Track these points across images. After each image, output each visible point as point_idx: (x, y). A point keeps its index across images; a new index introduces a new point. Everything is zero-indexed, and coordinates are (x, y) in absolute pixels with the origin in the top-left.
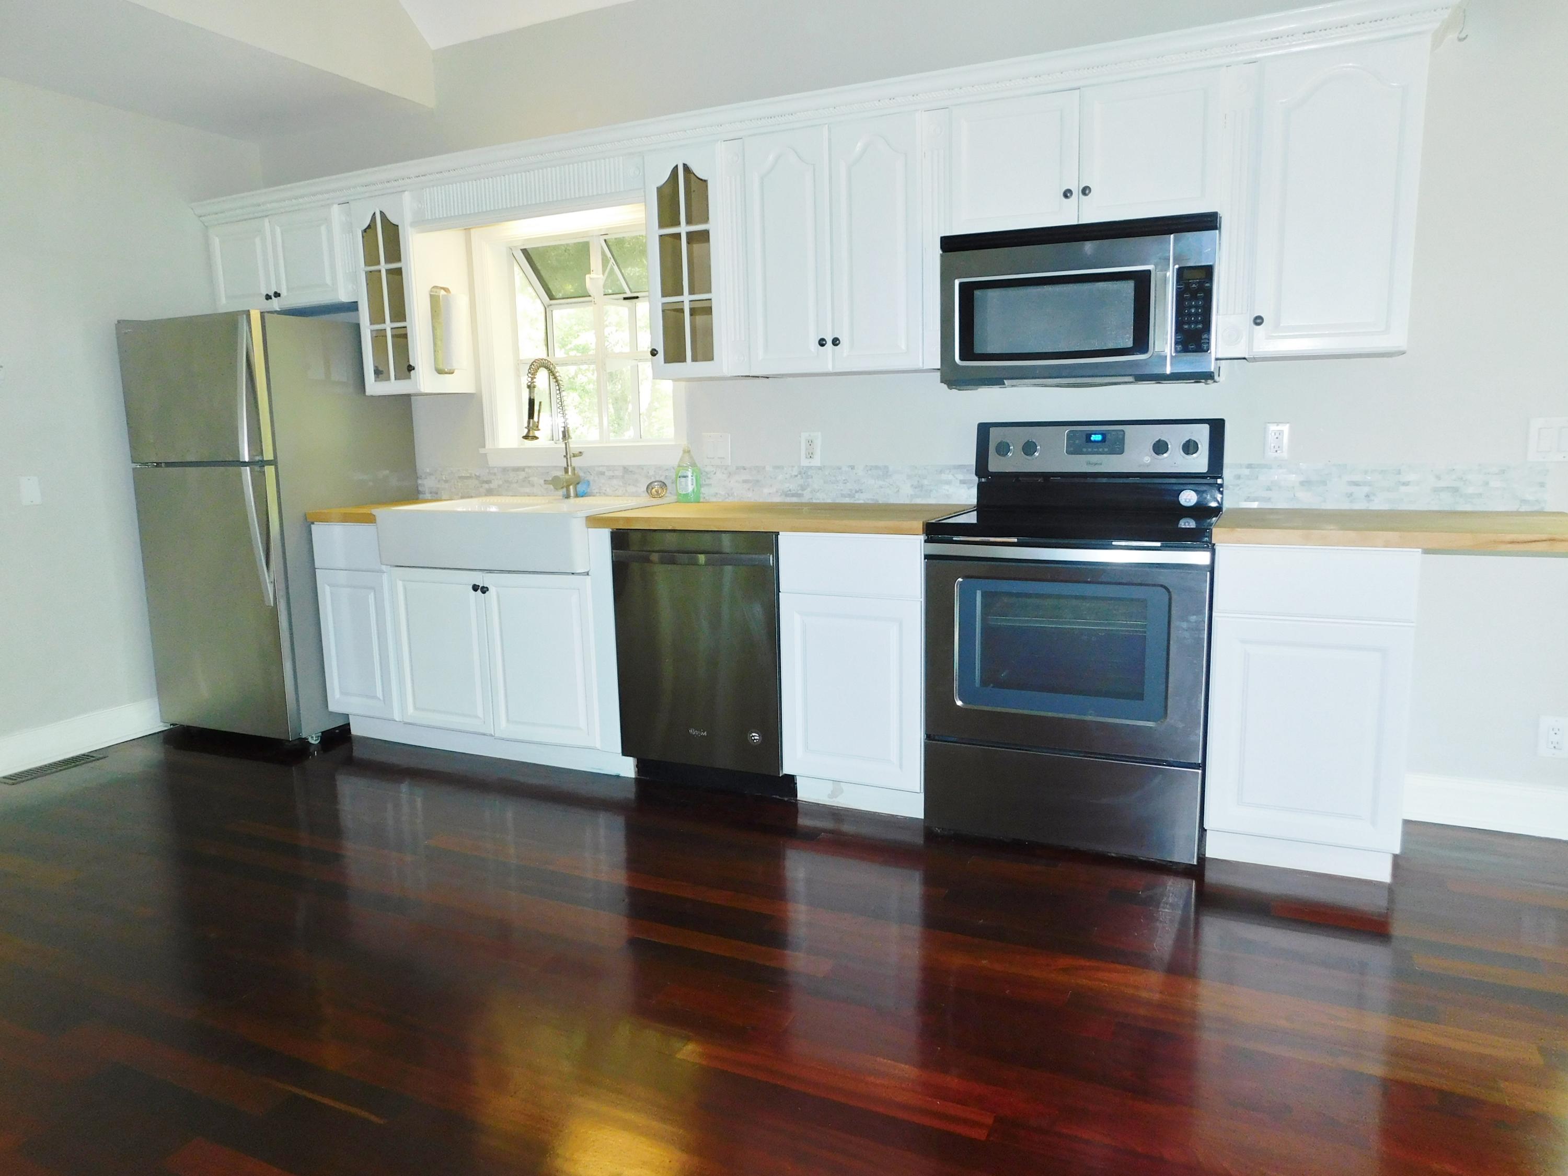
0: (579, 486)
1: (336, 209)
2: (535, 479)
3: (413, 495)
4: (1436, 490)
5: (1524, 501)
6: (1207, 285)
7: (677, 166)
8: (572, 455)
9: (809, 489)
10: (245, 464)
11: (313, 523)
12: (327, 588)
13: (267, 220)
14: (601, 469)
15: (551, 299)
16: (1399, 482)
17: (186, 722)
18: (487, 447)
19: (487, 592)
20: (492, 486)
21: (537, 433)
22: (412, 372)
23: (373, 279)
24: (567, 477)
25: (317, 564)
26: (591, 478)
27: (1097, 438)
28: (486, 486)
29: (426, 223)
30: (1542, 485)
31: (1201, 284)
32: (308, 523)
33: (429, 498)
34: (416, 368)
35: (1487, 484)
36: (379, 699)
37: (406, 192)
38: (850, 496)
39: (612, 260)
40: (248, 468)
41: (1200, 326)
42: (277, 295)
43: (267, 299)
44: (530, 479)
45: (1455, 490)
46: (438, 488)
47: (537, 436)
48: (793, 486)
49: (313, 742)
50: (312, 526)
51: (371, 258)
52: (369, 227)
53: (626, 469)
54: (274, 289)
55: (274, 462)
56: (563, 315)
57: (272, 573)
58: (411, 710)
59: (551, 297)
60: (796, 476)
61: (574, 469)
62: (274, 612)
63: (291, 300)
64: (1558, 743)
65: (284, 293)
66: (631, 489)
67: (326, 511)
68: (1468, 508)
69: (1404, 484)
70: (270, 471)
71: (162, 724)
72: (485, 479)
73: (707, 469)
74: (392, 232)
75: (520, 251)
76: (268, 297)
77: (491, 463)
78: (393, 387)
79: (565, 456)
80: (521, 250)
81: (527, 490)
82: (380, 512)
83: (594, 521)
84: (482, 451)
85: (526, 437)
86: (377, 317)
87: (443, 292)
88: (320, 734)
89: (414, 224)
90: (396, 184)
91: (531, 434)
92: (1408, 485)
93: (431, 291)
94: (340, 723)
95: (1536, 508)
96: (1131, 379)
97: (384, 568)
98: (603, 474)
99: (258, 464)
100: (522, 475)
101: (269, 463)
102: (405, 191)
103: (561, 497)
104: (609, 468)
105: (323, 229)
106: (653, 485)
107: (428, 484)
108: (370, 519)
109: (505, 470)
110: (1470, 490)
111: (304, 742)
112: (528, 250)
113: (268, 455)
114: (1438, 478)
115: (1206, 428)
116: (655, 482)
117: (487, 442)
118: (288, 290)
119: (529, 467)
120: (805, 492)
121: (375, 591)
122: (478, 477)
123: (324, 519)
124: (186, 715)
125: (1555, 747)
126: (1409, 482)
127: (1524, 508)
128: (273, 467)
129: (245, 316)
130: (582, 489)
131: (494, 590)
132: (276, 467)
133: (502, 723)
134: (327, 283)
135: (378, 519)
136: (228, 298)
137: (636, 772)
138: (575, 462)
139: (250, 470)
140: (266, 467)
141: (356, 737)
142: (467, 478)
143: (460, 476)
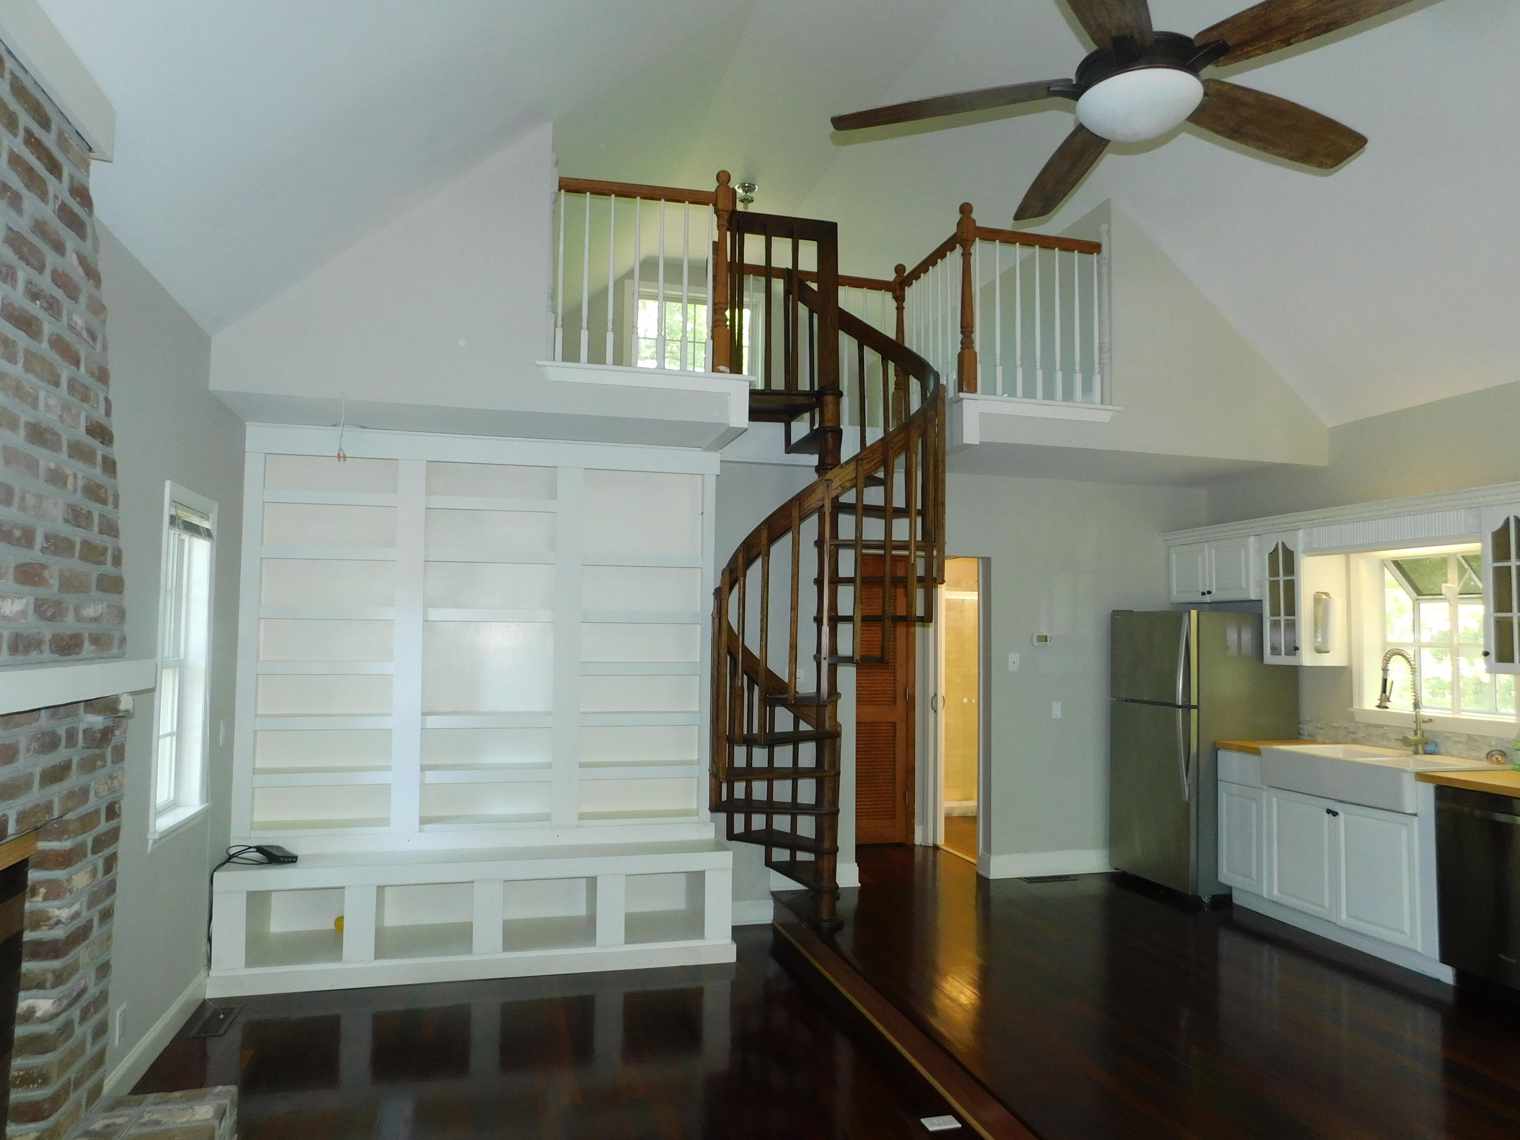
0: (1428, 746)
1: (1255, 538)
2: (1392, 736)
3: (1296, 737)
7: (1508, 519)
8: (1421, 721)
10: (1179, 707)
11: (1219, 749)
12: (1224, 794)
13: (1206, 545)
14: (1447, 734)
15: (1419, 595)
17: (1126, 870)
18: (1354, 707)
19: (1337, 816)
20: (1357, 736)
21: (1388, 704)
22: (1297, 651)
23: (1274, 585)
24: (1416, 738)
25: (1219, 777)
26: (1439, 740)
28: (1352, 736)
29: (1313, 551)
32: (1215, 749)
33: (1308, 739)
34: (1300, 648)
36: (1254, 880)
37: (1299, 531)
39: (1470, 570)
40: (1180, 710)
42: (1209, 593)
43: (1202, 595)
44: (1388, 735)
46: (1315, 733)
47: (1388, 706)
49: (1205, 901)
50: (1218, 751)
51: (1274, 572)
52: (1274, 550)
53: (1470, 737)
54: (1208, 589)
55: (1197, 706)
56: (1428, 608)
57: (1189, 780)
58: (1276, 892)
59: (1419, 592)
61: (1423, 732)
62: (1188, 805)
63: (1217, 596)
65: (1214, 591)
66: (1474, 754)
67: (1229, 742)
70: (1194, 712)
71: (1109, 867)
72: (1351, 731)
74: (1289, 556)
76: (1203, 594)
77: (1357, 719)
78: (1283, 660)
79: (1415, 722)
80: (1393, 564)
81: (1385, 743)
82: (1264, 747)
83: (1422, 777)
84: (1350, 709)
85: (1379, 707)
86: (1275, 612)
87: (1324, 597)
88: (1210, 896)
89: (1304, 552)
90: (1294, 524)
91: (1383, 705)
93: (1316, 595)
94: (1225, 892)
97: (1264, 787)
98: (1449, 738)
99: (1187, 707)
100: (1381, 731)
101: (1194, 707)
102: (1300, 529)
103: (1411, 752)
104: (1455, 734)
105: (1243, 551)
106: (1493, 753)
107: (1307, 728)
108: (1257, 752)
109: (1368, 726)
111: (1199, 900)
112: (1397, 561)
113: (1194, 702)
116: (1494, 751)
117: (1354, 705)
118: (1217, 589)
119: (1388, 726)
121: (1256, 800)
122: (1345, 728)
123: (1228, 748)
124: (1125, 865)
128: (1196, 710)
129: (1187, 614)
130: (1430, 748)
131: (1342, 816)
132: (1198, 709)
133: (1344, 916)
134: (1244, 586)
135: (1262, 753)
136: (1177, 592)
137: (1454, 980)
138: (1424, 726)
139: (1182, 711)
140: (1192, 710)
141: (1235, 904)
142: (1337, 728)
143: (1333, 727)
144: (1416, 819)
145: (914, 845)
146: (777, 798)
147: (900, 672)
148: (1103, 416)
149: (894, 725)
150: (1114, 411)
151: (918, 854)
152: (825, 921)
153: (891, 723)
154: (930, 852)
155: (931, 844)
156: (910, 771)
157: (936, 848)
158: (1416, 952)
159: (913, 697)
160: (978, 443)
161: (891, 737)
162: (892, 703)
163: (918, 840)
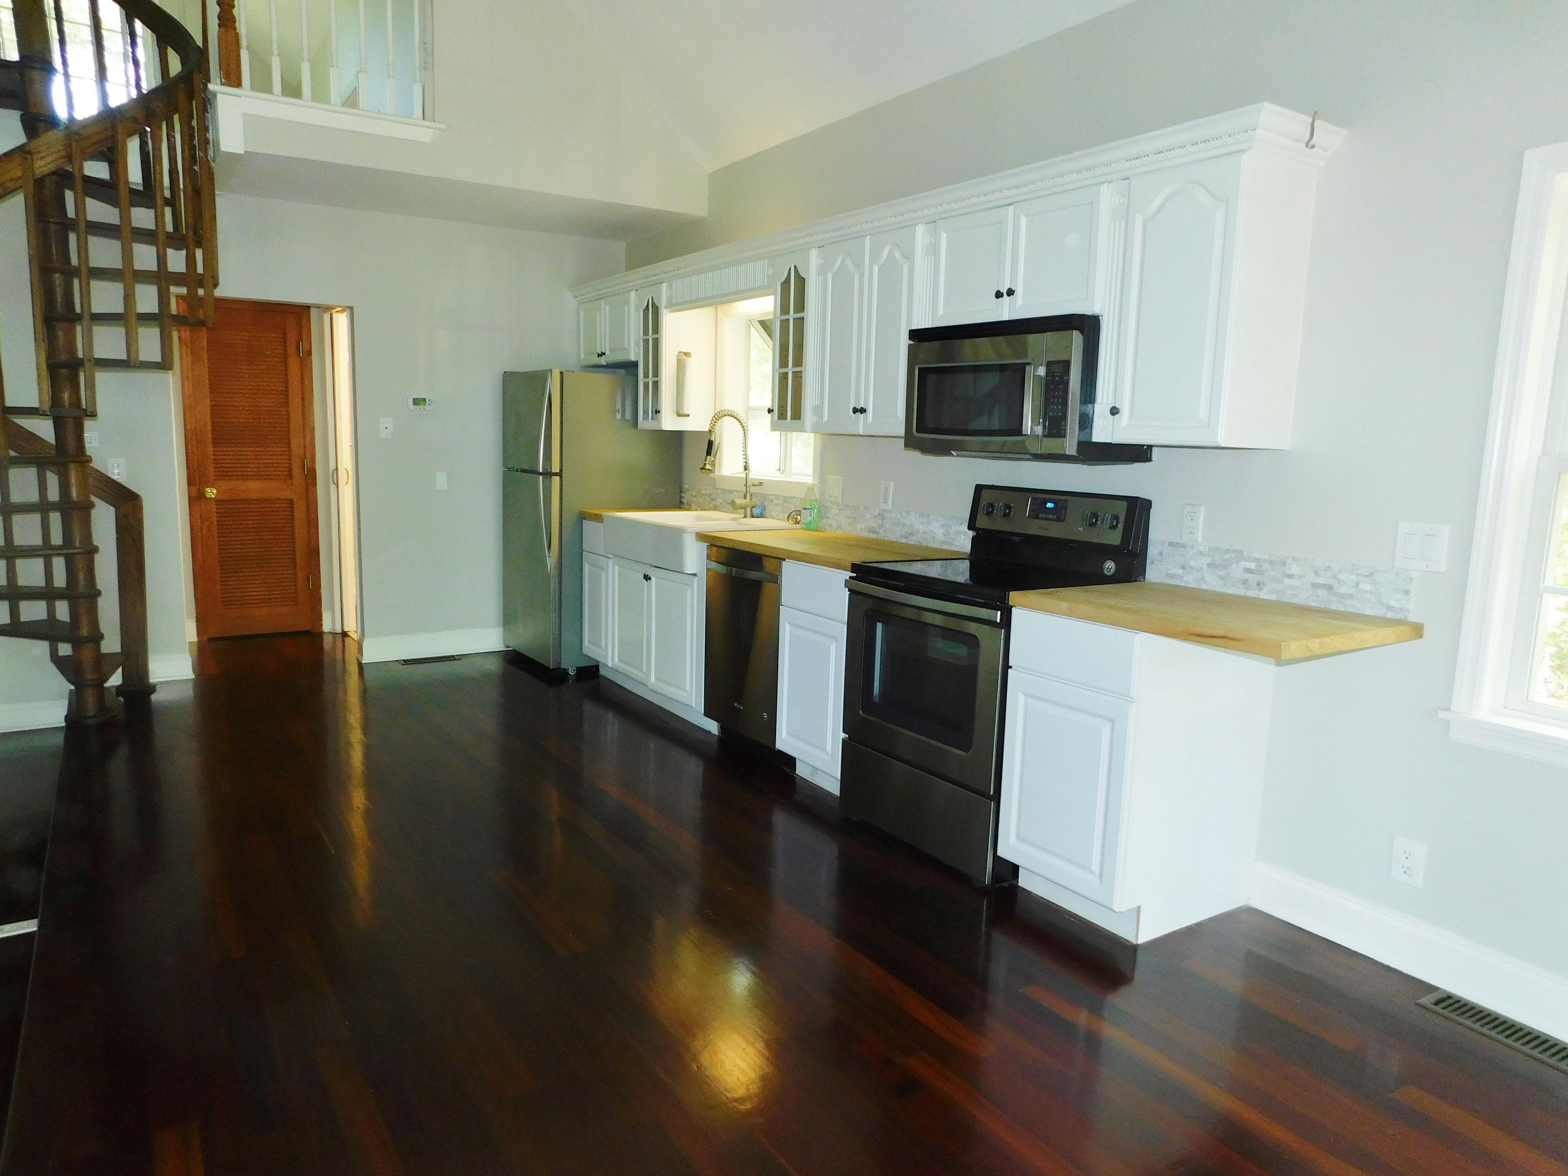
0: (754, 509)
1: (633, 294)
4: (1315, 586)
5: (1389, 608)
6: (1066, 378)
7: (791, 267)
8: (751, 484)
9: (883, 529)
10: (540, 474)
11: (584, 519)
12: (588, 566)
13: (603, 301)
14: (771, 497)
16: (1285, 574)
17: (516, 649)
19: (649, 580)
20: (717, 502)
22: (658, 414)
23: (646, 344)
24: (744, 501)
25: (584, 548)
26: (766, 503)
27: (1050, 505)
28: (714, 502)
29: (678, 305)
30: (1406, 592)
31: (1061, 377)
32: (580, 521)
34: (661, 411)
35: (1357, 584)
36: (603, 649)
37: (664, 284)
38: (906, 537)
40: (541, 477)
41: (1060, 414)
42: (604, 354)
43: (599, 357)
45: (1330, 588)
48: (874, 524)
49: (571, 673)
50: (584, 521)
51: (646, 330)
52: (646, 307)
53: (785, 499)
54: (603, 350)
55: (560, 474)
57: (551, 551)
58: (616, 660)
60: (877, 516)
61: (751, 495)
63: (609, 357)
64: (1408, 868)
65: (607, 353)
67: (591, 511)
68: (1341, 608)
69: (1290, 576)
70: (556, 480)
71: (504, 646)
73: (828, 504)
74: (656, 309)
75: (758, 323)
76: (600, 355)
77: (718, 485)
78: (650, 424)
79: (745, 485)
80: (759, 321)
83: (700, 537)
86: (646, 373)
87: (685, 356)
88: (576, 668)
89: (666, 307)
90: (654, 278)
91: (706, 468)
92: (1291, 578)
93: (678, 355)
94: (592, 664)
95: (1400, 616)
96: (1029, 456)
97: (609, 555)
99: (548, 475)
101: (556, 474)
102: (665, 281)
103: (742, 516)
104: (777, 497)
105: (626, 307)
106: (795, 513)
108: (601, 519)
110: (1343, 590)
111: (568, 674)
112: (766, 322)
113: (556, 468)
114: (1317, 574)
115: (1124, 505)
118: (611, 350)
119: (737, 491)
120: (881, 531)
121: (605, 570)
122: (709, 495)
123: (589, 517)
125: (1405, 872)
126: (1293, 575)
127: (1389, 615)
128: (558, 477)
129: (550, 374)
130: (756, 511)
131: (653, 579)
132: (561, 477)
133: (653, 679)
134: (626, 346)
135: (605, 520)
136: (585, 354)
137: (719, 731)
138: (753, 490)
139: (543, 479)
140: (553, 478)
141: (602, 676)
142: (705, 495)
143: (702, 494)
144: (696, 579)
145: (322, 633)
146: (22, 581)
147: (295, 442)
148: (423, 134)
149: (291, 501)
150: (436, 129)
151: (327, 642)
152: (90, 717)
153: (287, 499)
154: (339, 638)
155: (339, 630)
156: (313, 553)
157: (345, 634)
158: (692, 707)
159: (313, 471)
160: (242, 152)
161: (288, 515)
162: (288, 477)
163: (327, 626)
